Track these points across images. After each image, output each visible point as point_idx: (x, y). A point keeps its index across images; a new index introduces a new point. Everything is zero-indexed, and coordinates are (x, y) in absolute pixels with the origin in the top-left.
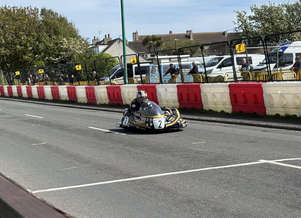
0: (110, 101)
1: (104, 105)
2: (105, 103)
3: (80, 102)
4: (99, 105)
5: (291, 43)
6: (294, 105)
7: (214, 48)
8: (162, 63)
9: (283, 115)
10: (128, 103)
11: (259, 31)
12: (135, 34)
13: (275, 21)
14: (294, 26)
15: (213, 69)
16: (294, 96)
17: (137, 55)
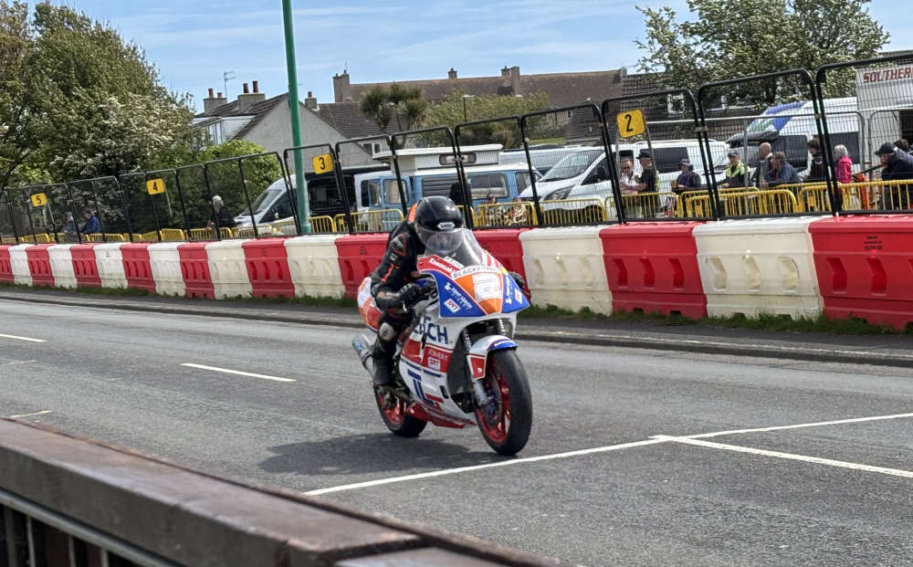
0: (254, 287)
1: (237, 301)
2: (240, 296)
3: (162, 294)
4: (220, 300)
5: (800, 106)
6: (784, 286)
7: (587, 122)
8: (419, 169)
9: (754, 316)
10: (311, 292)
11: (714, 69)
12: (341, 81)
13: (762, 38)
14: (818, 53)
15: (573, 186)
16: (784, 262)
17: (333, 147)
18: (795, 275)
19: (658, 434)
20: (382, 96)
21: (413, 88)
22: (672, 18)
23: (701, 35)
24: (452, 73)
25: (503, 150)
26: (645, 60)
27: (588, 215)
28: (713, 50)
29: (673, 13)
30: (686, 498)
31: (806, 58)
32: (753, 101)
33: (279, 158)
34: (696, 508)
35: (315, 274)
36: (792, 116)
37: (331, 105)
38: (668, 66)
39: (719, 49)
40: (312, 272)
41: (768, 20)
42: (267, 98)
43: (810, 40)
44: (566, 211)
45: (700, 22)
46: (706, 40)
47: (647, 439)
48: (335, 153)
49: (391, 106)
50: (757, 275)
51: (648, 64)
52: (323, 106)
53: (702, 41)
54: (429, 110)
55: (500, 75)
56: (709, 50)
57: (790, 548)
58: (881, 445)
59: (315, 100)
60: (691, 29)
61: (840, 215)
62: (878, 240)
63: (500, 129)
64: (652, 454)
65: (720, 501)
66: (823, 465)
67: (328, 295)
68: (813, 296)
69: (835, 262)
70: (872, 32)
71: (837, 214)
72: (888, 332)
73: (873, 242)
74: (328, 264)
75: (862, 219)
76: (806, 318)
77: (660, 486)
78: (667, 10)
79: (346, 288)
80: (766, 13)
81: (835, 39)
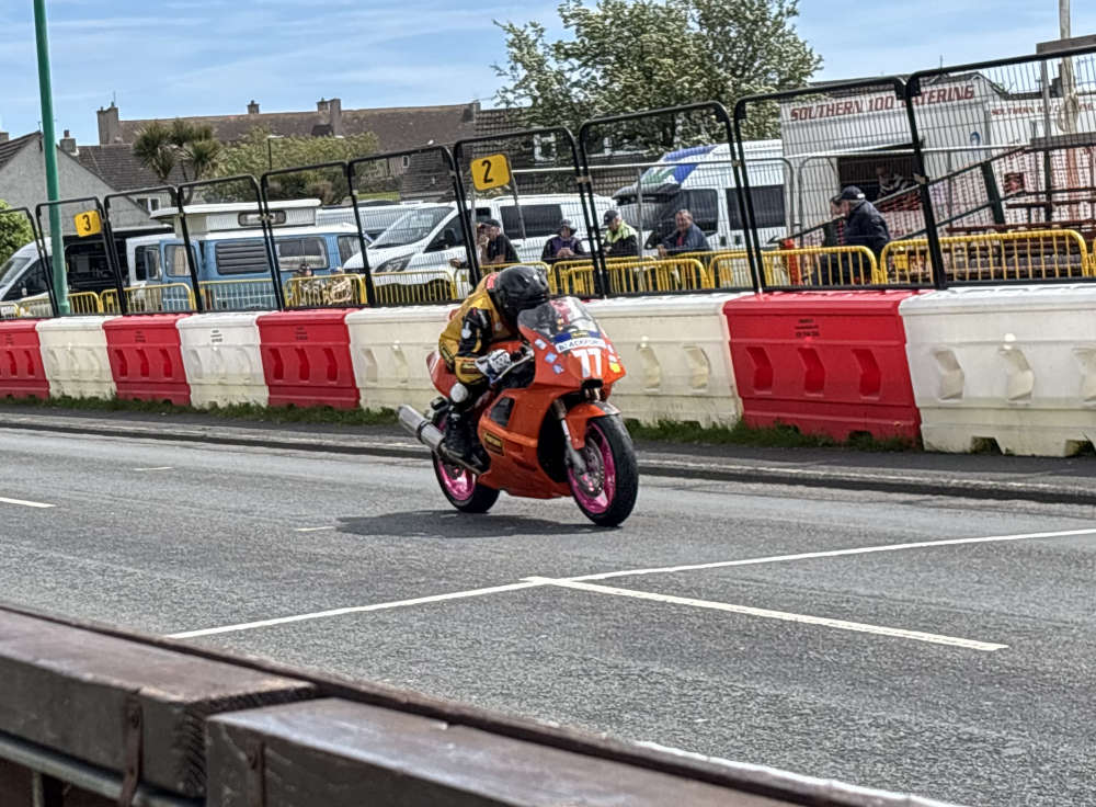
5: (708, 151)
6: (690, 385)
7: (429, 172)
8: (212, 231)
9: (652, 424)
10: (71, 391)
11: (596, 102)
12: (107, 117)
13: (656, 63)
14: (730, 83)
15: (413, 254)
16: (690, 352)
17: (102, 202)
18: (706, 369)
19: (531, 575)
20: (162, 136)
21: (202, 125)
22: (540, 36)
23: (578, 57)
24: (253, 107)
25: (320, 206)
26: (506, 91)
27: (432, 292)
28: (594, 78)
29: (542, 30)
30: (571, 658)
31: (716, 89)
32: (646, 145)
33: (30, 216)
34: (584, 670)
35: (76, 367)
36: (697, 164)
37: (95, 148)
38: (535, 99)
39: (603, 77)
40: (72, 364)
41: (665, 40)
42: (11, 138)
43: (720, 66)
44: (404, 286)
45: (578, 41)
46: (585, 64)
47: (518, 582)
48: (103, 209)
49: (174, 150)
50: (657, 369)
51: (510, 96)
52: (83, 149)
53: (580, 67)
54: (222, 155)
55: (315, 109)
56: (589, 78)
57: (709, 722)
58: (822, 589)
59: (73, 141)
60: (566, 50)
61: (765, 292)
62: (813, 324)
63: (316, 180)
64: (525, 602)
65: (617, 662)
66: (749, 616)
67: (94, 395)
68: (728, 398)
69: (758, 352)
70: (798, 56)
71: (760, 290)
72: (826, 444)
73: (807, 327)
74: (94, 354)
75: (792, 297)
76: (719, 426)
77: (536, 643)
78: (534, 25)
79: (118, 388)
80: (663, 30)
81: (752, 65)
